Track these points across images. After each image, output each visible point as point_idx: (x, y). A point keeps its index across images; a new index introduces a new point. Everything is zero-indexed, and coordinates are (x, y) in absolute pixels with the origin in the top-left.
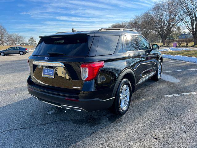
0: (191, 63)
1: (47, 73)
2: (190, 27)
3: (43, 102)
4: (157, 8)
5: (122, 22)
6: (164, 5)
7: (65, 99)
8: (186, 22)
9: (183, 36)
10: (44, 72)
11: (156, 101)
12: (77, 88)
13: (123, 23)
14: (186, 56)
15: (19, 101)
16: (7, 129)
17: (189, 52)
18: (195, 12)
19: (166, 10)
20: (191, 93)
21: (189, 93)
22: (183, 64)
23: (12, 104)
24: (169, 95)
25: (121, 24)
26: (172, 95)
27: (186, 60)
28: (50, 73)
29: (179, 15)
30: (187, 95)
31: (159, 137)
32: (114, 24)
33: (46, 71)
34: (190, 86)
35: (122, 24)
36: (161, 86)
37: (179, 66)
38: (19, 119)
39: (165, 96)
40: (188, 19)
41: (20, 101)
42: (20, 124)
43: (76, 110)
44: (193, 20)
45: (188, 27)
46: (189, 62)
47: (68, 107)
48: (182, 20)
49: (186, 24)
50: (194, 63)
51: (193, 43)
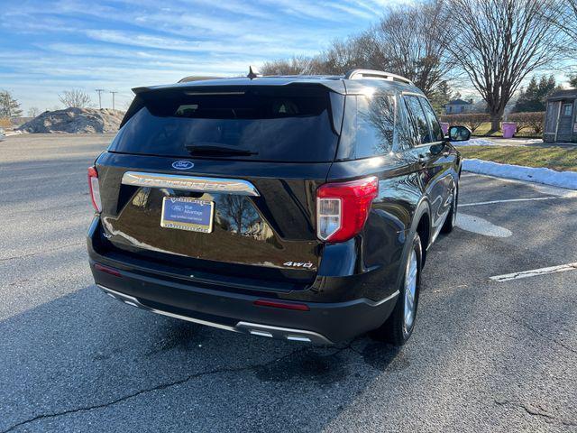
0: (511, 181)
1: (181, 213)
2: (482, 81)
3: (157, 311)
4: (394, 23)
5: (293, 58)
6: (413, 16)
7: (255, 303)
8: (472, 69)
9: (455, 107)
10: (170, 211)
11: (477, 294)
12: (299, 265)
13: (297, 60)
14: (492, 160)
15: (31, 306)
16: (27, 413)
17: (496, 151)
18: (495, 42)
19: (418, 30)
20: (559, 268)
21: (553, 268)
22: (491, 184)
23: (11, 320)
24: (504, 276)
25: (291, 64)
26: (513, 275)
27: (494, 173)
28: (196, 216)
29: (452, 46)
30: (551, 274)
31: (544, 407)
32: (271, 63)
33: (177, 208)
34: (545, 248)
35: (295, 63)
36: (469, 249)
37: (483, 190)
38: (59, 374)
39: (493, 278)
40: (475, 58)
41: (39, 309)
42: (70, 390)
43: (289, 338)
44: (490, 61)
45: (477, 81)
46: (503, 178)
47: (261, 330)
48: (460, 59)
49: (472, 72)
50: (519, 182)
51: (487, 127)
